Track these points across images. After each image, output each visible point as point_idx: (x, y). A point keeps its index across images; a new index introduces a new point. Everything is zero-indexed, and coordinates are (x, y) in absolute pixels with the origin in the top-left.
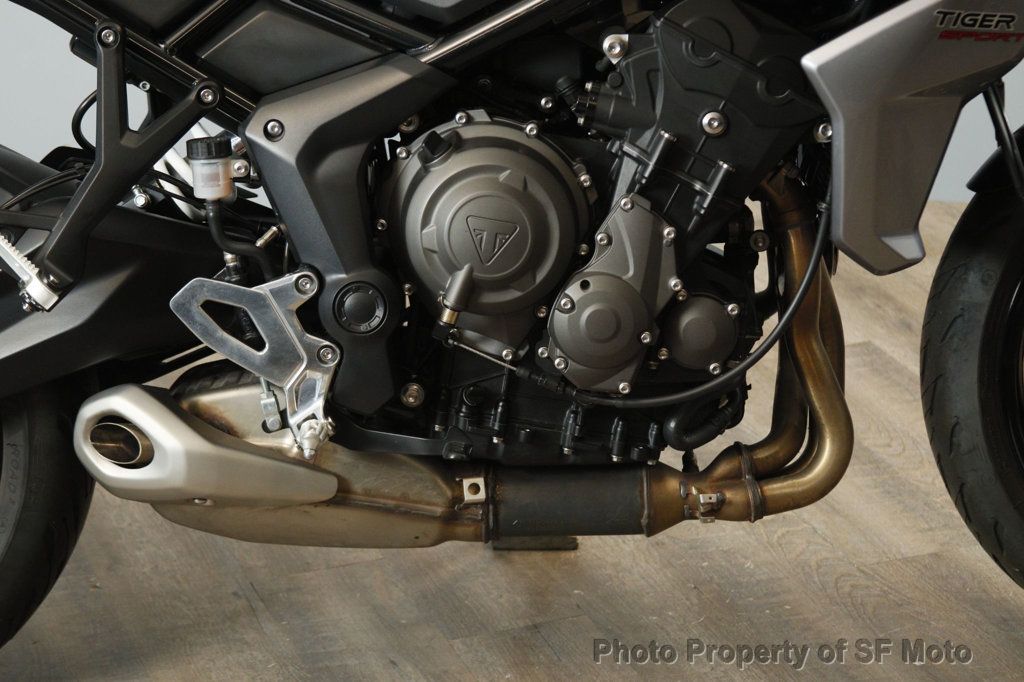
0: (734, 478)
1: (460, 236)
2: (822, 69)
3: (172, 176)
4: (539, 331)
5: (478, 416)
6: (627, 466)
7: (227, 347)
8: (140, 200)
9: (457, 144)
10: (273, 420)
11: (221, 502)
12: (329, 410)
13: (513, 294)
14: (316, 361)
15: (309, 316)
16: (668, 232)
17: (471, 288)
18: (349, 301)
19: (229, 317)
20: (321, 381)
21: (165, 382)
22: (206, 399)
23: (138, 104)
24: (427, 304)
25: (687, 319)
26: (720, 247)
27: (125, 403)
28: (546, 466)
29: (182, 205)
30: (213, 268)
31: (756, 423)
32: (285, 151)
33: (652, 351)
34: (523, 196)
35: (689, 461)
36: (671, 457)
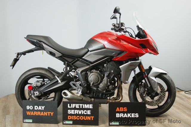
0: (113, 100)
1: (92, 79)
2: (121, 68)
3: (70, 74)
4: (98, 87)
5: (93, 94)
6: (105, 98)
7: (74, 87)
8: (68, 76)
9: (93, 72)
10: (77, 93)
11: (72, 99)
12: (81, 92)
13: (96, 84)
14: (81, 88)
15: (80, 85)
16: (109, 80)
17: (93, 83)
18: (84, 84)
19: (74, 85)
20: (81, 90)
21: (69, 90)
22: (72, 91)
23: (68, 68)
24: (90, 84)
25: (110, 87)
26: (113, 82)
27: (66, 91)
28: (98, 98)
29: (71, 76)
30: (73, 81)
31: (115, 96)
32: (79, 72)
33: (107, 89)
34: (98, 76)
35: (110, 98)
36: (108, 98)
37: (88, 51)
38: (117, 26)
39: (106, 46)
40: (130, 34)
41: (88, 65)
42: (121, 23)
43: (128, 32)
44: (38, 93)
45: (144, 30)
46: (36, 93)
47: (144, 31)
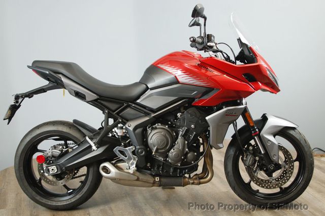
0: (196, 179)
1: (155, 142)
2: (209, 119)
3: (115, 132)
4: (167, 156)
5: (158, 168)
6: (180, 176)
7: (122, 157)
8: (110, 135)
9: (156, 128)
10: (128, 168)
11: (120, 180)
12: (136, 167)
13: (163, 150)
14: (134, 159)
15: (134, 153)
16: (186, 142)
17: (157, 150)
18: (139, 151)
19: (122, 152)
20: (135, 163)
21: (114, 162)
22: (119, 164)
23: (111, 121)
24: (151, 151)
25: (189, 155)
26: (195, 145)
27: (107, 164)
28: (168, 176)
29: (117, 136)
30: (120, 145)
31: (200, 169)
32: (131, 129)
33: (184, 159)
34: (165, 136)
35: (190, 176)
36: (187, 175)
37: (147, 88)
38: (200, 40)
39: (181, 79)
40: (225, 56)
41: (147, 114)
42: (208, 35)
43: (221, 52)
44: (56, 168)
45: (251, 48)
46: (53, 170)
47: (250, 50)
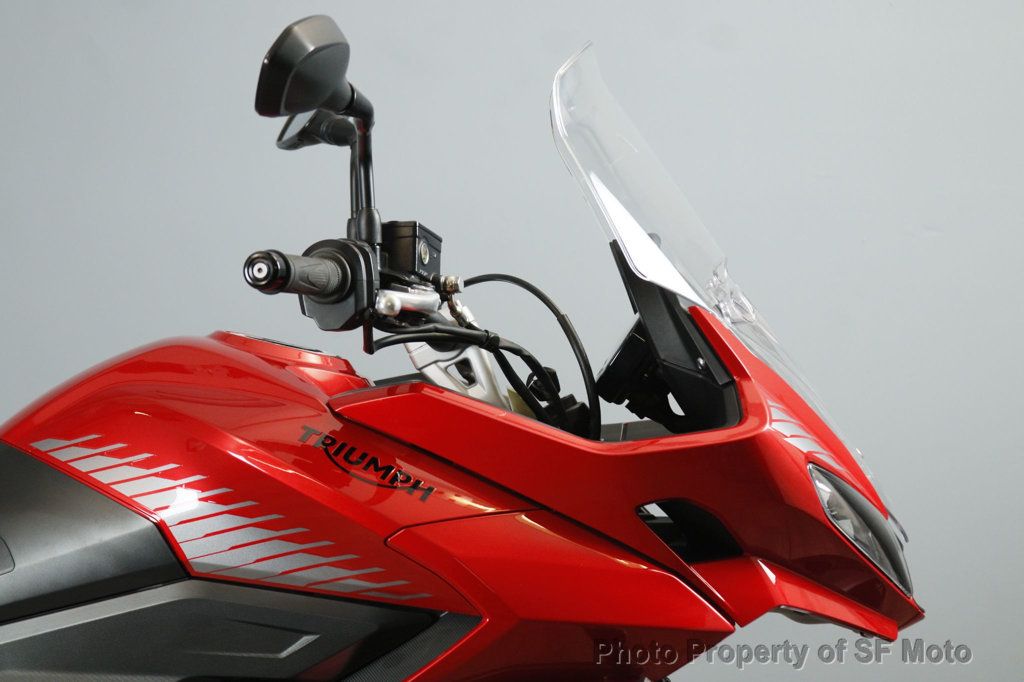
38: (327, 271)
39: (196, 548)
40: (523, 372)
42: (390, 228)
43: (491, 343)
45: (695, 314)
47: (694, 326)
